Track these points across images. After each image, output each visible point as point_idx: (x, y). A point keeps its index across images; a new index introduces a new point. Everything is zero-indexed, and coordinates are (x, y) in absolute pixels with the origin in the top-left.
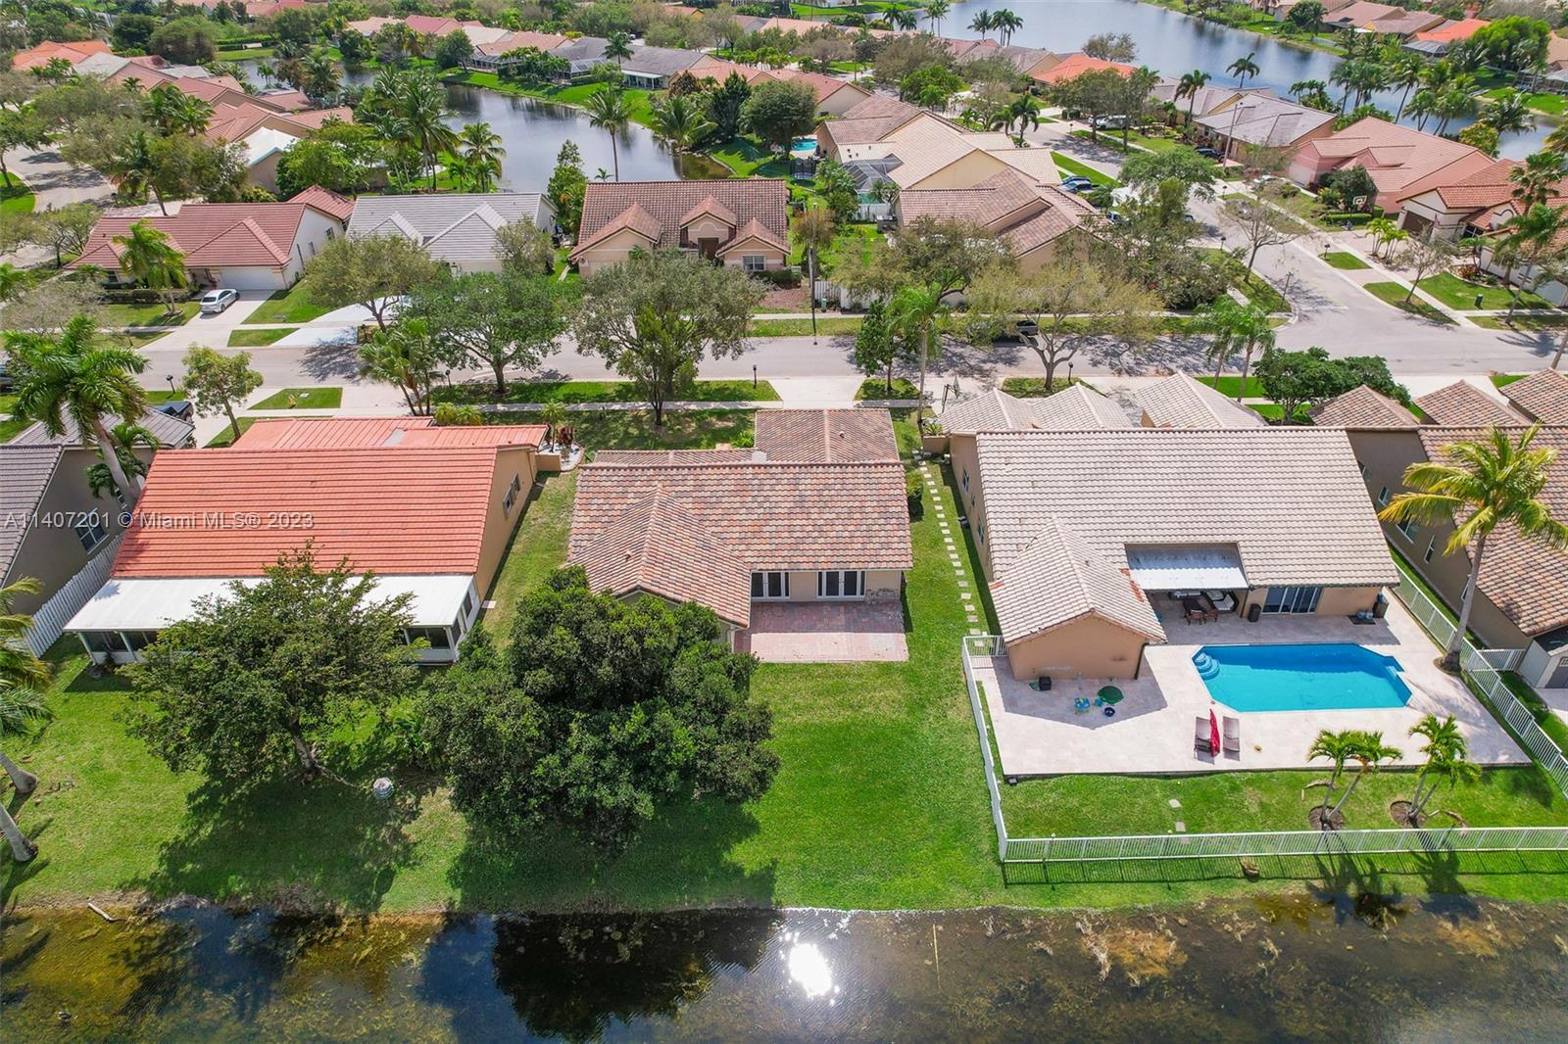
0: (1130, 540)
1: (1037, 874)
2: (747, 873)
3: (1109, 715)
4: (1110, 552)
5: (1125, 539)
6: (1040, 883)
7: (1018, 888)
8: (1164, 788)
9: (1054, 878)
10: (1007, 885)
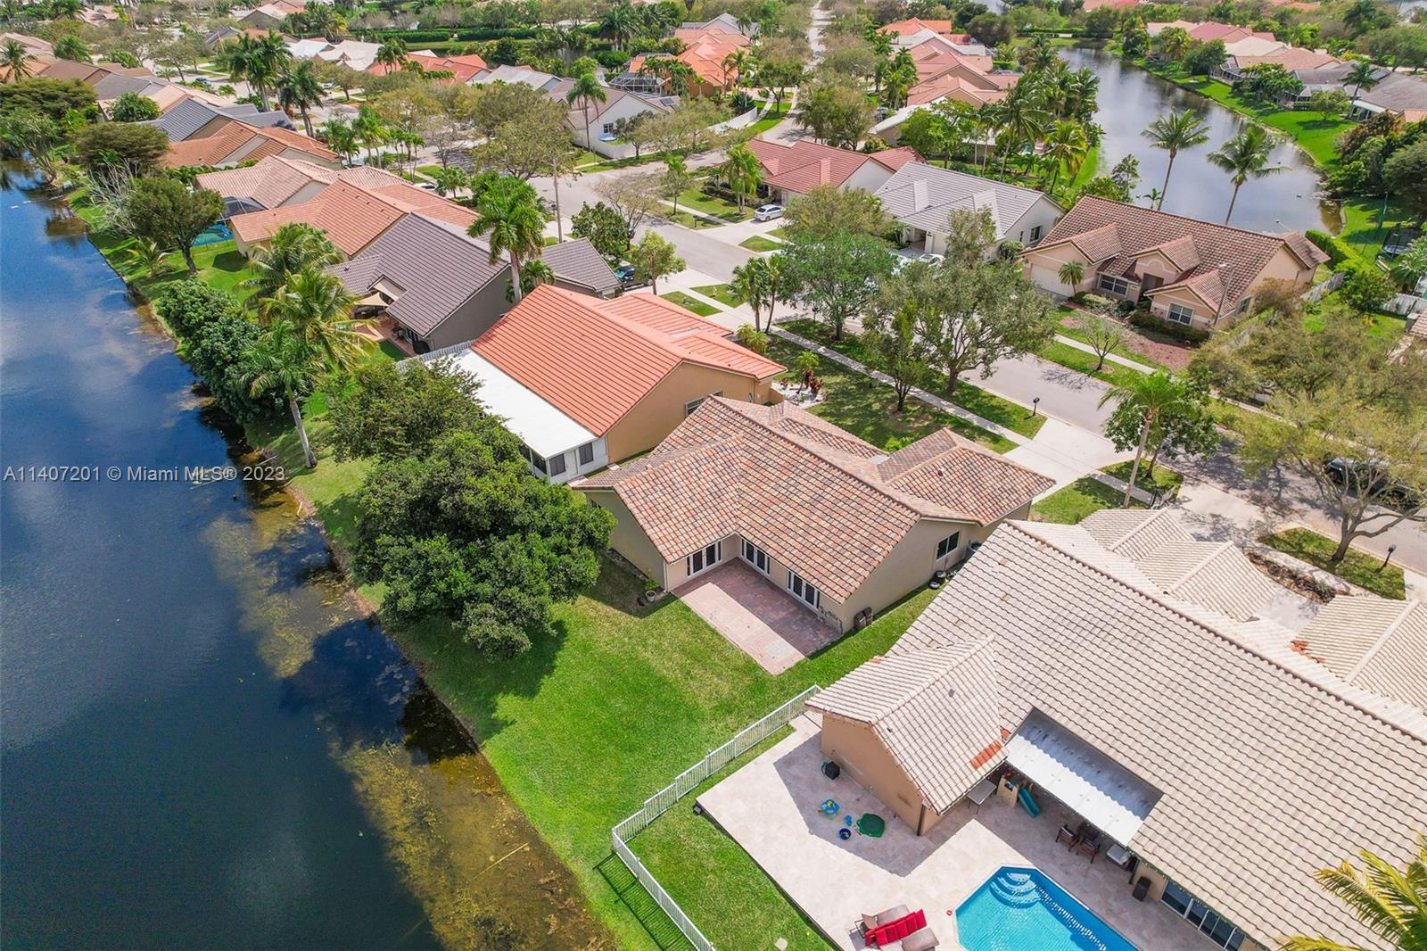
0: (1043, 709)
1: (622, 881)
2: (494, 715)
3: (844, 837)
4: (1009, 705)
5: (1038, 704)
6: (615, 890)
7: (599, 877)
8: (792, 925)
9: (629, 896)
10: (597, 867)
